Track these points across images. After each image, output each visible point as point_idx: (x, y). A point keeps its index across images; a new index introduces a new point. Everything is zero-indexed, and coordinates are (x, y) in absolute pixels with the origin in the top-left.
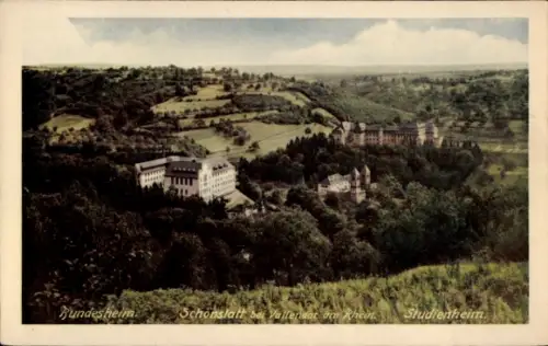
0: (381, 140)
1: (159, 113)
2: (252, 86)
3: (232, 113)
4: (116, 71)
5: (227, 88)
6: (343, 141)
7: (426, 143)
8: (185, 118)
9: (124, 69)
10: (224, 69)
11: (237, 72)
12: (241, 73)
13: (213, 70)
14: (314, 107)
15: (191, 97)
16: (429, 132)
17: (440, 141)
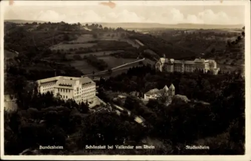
0: (183, 69)
1: (54, 50)
2: (109, 35)
3: (97, 51)
4: (30, 24)
5: (95, 36)
6: (161, 70)
7: (208, 71)
8: (70, 54)
9: (35, 23)
10: (93, 25)
11: (101, 26)
12: (103, 27)
13: (87, 25)
14: (146, 49)
15: (73, 41)
16: (211, 65)
17: (217, 71)
